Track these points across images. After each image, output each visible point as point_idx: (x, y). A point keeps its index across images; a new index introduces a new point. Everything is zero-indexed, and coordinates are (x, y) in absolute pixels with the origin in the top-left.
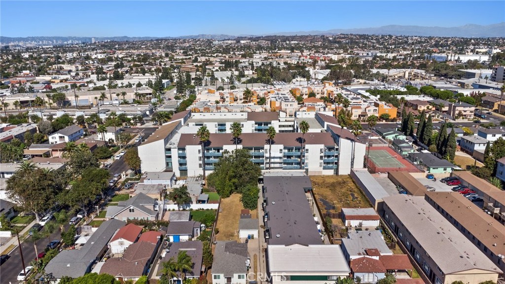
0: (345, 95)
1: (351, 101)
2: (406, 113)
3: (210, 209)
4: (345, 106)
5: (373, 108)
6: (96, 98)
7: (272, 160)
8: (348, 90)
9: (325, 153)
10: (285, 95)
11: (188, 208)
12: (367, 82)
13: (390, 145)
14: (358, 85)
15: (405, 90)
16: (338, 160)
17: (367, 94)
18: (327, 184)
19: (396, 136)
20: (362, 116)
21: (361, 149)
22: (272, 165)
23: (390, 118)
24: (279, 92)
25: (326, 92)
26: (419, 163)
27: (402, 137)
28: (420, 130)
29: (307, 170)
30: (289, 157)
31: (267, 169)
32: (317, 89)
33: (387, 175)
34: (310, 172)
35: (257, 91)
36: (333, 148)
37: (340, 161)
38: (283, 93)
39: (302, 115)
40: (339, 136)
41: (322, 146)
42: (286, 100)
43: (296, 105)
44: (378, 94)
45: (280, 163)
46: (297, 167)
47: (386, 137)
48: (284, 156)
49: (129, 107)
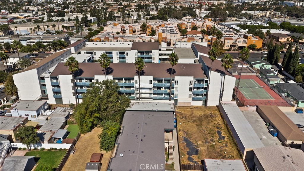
0: (220, 28)
1: (225, 33)
2: (272, 44)
3: (63, 148)
4: (218, 38)
5: (242, 39)
6: (31, 29)
7: (142, 91)
8: (223, 25)
9: (194, 85)
10: (172, 28)
11: (39, 148)
12: (238, 19)
13: (258, 74)
14: (231, 22)
15: (268, 25)
16: (207, 92)
17: (238, 28)
18: (194, 117)
19: (263, 65)
20: (233, 46)
21: (230, 81)
22: (142, 96)
23: (256, 48)
24: (168, 26)
25: (205, 26)
26: (286, 95)
27: (269, 67)
28: (286, 60)
29: (176, 101)
30: (159, 88)
31: (137, 99)
32: (199, 24)
33: (255, 108)
34: (179, 102)
35: (151, 25)
36: (203, 80)
37: (209, 93)
38: (171, 26)
39: (180, 45)
40: (209, 68)
41: (192, 78)
42: (172, 32)
43: (179, 36)
44: (247, 28)
45: (150, 94)
46: (166, 98)
47: (254, 66)
48: (154, 87)
49: (50, 36)
